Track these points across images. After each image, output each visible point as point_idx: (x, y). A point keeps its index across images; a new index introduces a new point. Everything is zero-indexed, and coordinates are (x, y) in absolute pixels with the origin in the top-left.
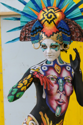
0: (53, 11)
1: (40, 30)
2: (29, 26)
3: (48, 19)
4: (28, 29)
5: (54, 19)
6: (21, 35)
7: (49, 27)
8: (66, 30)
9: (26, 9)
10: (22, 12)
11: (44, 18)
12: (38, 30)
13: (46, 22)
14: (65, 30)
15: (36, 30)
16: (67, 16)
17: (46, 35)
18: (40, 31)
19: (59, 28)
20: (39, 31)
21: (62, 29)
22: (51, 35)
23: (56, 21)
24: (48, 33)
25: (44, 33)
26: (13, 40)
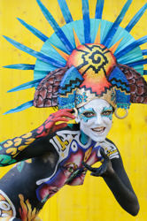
0: (100, 51)
1: (78, 84)
2: (55, 78)
3: (93, 65)
4: (52, 85)
5: (104, 64)
6: (39, 95)
7: (96, 79)
8: (125, 83)
9: (47, 49)
10: (40, 55)
11: (86, 63)
12: (73, 85)
13: (91, 69)
14: (122, 83)
15: (70, 85)
16: (118, 61)
17: (95, 92)
18: (79, 87)
19: (112, 80)
20: (76, 87)
21: (117, 81)
22: (103, 92)
23: (107, 67)
24: (97, 88)
25: (90, 89)
26: (20, 107)
